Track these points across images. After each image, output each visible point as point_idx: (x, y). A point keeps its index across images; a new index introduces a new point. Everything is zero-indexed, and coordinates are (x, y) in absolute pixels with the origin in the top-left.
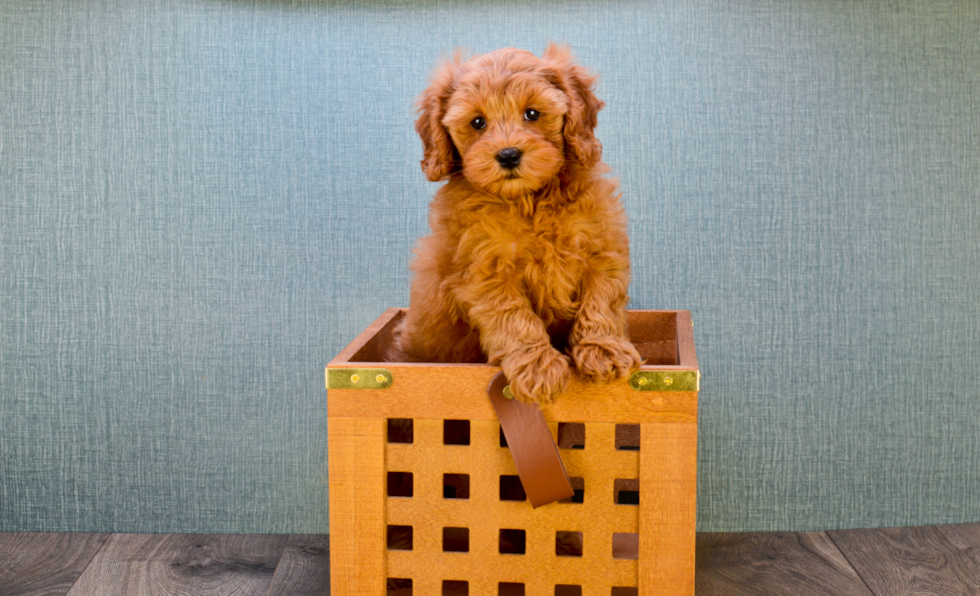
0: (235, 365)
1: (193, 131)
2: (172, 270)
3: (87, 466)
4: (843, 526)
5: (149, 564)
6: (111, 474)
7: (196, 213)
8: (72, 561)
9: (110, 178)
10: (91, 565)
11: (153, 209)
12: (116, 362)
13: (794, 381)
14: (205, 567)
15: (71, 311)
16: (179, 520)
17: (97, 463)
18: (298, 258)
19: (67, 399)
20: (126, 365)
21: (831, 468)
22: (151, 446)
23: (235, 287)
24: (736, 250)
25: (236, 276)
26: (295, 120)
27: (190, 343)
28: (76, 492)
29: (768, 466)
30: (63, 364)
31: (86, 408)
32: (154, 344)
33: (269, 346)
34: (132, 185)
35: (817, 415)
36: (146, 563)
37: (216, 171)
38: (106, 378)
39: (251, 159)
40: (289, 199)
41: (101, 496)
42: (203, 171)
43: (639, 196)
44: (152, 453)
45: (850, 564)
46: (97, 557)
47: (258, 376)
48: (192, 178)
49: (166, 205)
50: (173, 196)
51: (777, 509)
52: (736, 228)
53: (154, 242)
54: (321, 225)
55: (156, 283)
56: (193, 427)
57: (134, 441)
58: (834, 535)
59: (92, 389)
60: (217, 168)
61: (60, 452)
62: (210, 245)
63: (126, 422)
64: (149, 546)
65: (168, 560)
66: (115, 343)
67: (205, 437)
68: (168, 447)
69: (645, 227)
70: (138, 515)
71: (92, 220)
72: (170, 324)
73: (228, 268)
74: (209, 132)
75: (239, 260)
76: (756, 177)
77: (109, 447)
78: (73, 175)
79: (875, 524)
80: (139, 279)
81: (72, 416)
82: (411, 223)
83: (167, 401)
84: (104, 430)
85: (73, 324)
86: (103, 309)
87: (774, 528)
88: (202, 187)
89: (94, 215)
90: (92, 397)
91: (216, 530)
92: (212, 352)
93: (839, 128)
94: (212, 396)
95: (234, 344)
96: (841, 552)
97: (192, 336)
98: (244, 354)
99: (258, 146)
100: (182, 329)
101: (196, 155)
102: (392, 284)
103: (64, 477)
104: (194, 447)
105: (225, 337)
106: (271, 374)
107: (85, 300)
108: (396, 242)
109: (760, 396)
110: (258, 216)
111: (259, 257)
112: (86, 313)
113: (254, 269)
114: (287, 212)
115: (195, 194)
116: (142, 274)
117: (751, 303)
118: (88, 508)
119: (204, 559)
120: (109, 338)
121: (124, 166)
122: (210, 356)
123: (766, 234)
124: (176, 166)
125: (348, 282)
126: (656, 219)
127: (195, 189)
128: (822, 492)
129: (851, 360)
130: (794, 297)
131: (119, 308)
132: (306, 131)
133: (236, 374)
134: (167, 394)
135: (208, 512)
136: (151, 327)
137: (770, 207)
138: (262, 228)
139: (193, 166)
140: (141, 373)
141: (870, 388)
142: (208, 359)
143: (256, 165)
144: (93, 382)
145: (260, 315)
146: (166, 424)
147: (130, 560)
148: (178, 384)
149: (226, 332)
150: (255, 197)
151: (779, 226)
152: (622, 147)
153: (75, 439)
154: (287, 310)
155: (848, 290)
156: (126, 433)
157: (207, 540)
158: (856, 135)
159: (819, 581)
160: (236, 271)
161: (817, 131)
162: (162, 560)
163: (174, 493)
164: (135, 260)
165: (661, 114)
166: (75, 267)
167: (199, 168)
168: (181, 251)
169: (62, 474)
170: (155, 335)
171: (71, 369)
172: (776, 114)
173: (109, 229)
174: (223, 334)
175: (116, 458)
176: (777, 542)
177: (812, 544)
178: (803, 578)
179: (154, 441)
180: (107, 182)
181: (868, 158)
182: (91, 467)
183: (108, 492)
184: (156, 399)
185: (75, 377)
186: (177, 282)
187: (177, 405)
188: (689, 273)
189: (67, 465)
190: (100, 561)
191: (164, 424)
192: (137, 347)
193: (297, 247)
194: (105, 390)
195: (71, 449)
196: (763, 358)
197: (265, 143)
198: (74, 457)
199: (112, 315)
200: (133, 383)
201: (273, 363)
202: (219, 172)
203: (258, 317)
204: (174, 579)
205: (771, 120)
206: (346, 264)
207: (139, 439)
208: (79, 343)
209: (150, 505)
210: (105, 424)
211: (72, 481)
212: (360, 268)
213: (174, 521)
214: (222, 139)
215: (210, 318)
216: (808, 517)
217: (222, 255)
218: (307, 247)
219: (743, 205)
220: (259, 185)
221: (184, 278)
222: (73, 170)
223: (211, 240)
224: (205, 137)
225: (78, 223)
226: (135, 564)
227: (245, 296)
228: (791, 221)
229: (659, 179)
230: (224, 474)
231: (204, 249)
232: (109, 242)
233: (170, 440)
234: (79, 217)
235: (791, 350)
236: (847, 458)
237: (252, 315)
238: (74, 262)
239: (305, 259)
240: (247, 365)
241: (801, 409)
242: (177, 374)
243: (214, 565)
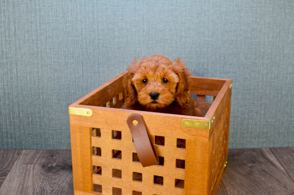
0: (63, 92)
1: (46, 8)
2: (40, 58)
3: (12, 127)
4: (275, 146)
5: (34, 166)
6: (21, 130)
7: (48, 38)
8: (6, 165)
9: (16, 25)
10: (13, 166)
11: (32, 36)
12: (21, 91)
13: (261, 98)
14: (54, 167)
15: (4, 73)
16: (45, 145)
17: (16, 126)
18: (85, 54)
19: (4, 104)
20: (24, 92)
21: (272, 127)
22: (35, 120)
23: (63, 64)
24: (243, 52)
25: (63, 60)
26: (83, 4)
27: (47, 84)
28: (9, 136)
29: (251, 127)
30: (2, 92)
31: (11, 107)
32: (34, 85)
33: (76, 85)
34: (24, 28)
35: (268, 109)
36: (33, 165)
37: (55, 22)
38: (17, 97)
39: (67, 18)
40: (81, 32)
41: (18, 137)
42: (50, 22)
43: (209, 32)
44: (35, 123)
45: (282, 165)
46: (16, 162)
47: (72, 96)
48: (46, 25)
49: (37, 35)
50: (39, 31)
51: (253, 141)
52: (243, 43)
53: (33, 48)
54: (93, 42)
55: (34, 63)
56: (49, 113)
57: (28, 119)
58: (273, 150)
59: (13, 101)
60: (55, 21)
61: (3, 122)
62: (53, 49)
63: (26, 112)
64: (35, 156)
65: (41, 164)
66: (20, 84)
67: (53, 117)
68: (41, 120)
69: (211, 43)
70: (31, 143)
71: (10, 41)
72: (40, 78)
73: (60, 58)
74: (52, 8)
75: (64, 55)
76: (251, 25)
77: (20, 120)
78: (3, 24)
79: (286, 146)
80: (28, 62)
81: (6, 110)
82: (126, 41)
83: (40, 105)
84: (18, 115)
85: (5, 78)
86: (16, 72)
87: (252, 147)
88: (50, 28)
89: (11, 39)
90: (13, 103)
91: (58, 148)
92: (55, 87)
93: (281, 8)
94: (55, 103)
95: (63, 85)
96: (277, 159)
97: (48, 82)
98: (66, 88)
99: (70, 13)
100: (44, 79)
101: (47, 17)
102: (119, 63)
103: (4, 131)
104: (50, 120)
105: (60, 82)
106: (76, 95)
107: (9, 69)
108: (121, 48)
109: (249, 103)
110: (70, 39)
111: (71, 53)
112: (9, 74)
113: (69, 58)
114: (81, 37)
115: (47, 31)
116: (29, 60)
117: (247, 70)
118: (13, 141)
119: (54, 163)
120: (18, 83)
121: (21, 21)
122: (54, 89)
123: (254, 46)
124: (40, 21)
125: (104, 62)
126: (215, 40)
127: (47, 29)
128: (269, 135)
129: (281, 90)
130: (263, 68)
131: (21, 72)
132: (87, 7)
133: (64, 95)
134: (39, 102)
135: (55, 143)
136: (33, 79)
137: (255, 36)
138: (72, 43)
139: (46, 21)
140: (30, 95)
141: (287, 100)
142: (54, 90)
143: (69, 20)
144: (13, 98)
145: (72, 74)
146: (40, 113)
147: (27, 164)
148: (43, 99)
149: (60, 80)
150: (69, 32)
151: (258, 43)
152: (203, 14)
153: (7, 118)
154: (81, 72)
155: (281, 66)
156: (25, 116)
157: (55, 153)
158: (287, 11)
159: (272, 174)
160: (63, 58)
161: (273, 9)
162: (39, 164)
163: (43, 136)
164: (26, 55)
165: (217, 2)
166: (5, 58)
167: (48, 22)
168: (43, 51)
169: (3, 130)
170: (34, 82)
171: (5, 94)
172: (259, 3)
173: (16, 44)
174: (59, 81)
175: (22, 124)
176: (254, 154)
177: (266, 155)
178: (267, 173)
179: (36, 118)
180: (15, 27)
181: (291, 19)
182: (14, 127)
183: (20, 136)
184: (35, 104)
185: (6, 97)
186: (42, 63)
187: (43, 106)
188: (226, 59)
189: (5, 127)
190: (17, 165)
191: (39, 113)
192: (28, 86)
193: (85, 50)
194: (17, 101)
195: (6, 121)
196: (251, 90)
197: (73, 12)
198: (8, 124)
199: (19, 75)
200: (27, 98)
201: (77, 91)
202: (56, 23)
203: (71, 75)
204: (42, 174)
205: (257, 5)
206: (103, 56)
207: (30, 118)
208: (7, 85)
209: (35, 140)
210: (18, 113)
211: (7, 132)
212: (108, 57)
213: (43, 146)
214: (57, 10)
215: (54, 75)
216: (263, 143)
217: (58, 53)
218: (88, 50)
219: (246, 36)
220: (70, 27)
221: (44, 61)
222: (3, 22)
223: (53, 47)
224: (50, 10)
225: (5, 42)
226: (29, 165)
227: (66, 67)
228: (262, 41)
229: (216, 25)
230: (61, 130)
231: (51, 51)
232: (17, 49)
233: (41, 118)
234: (6, 40)
235: (261, 87)
236: (278, 124)
237: (69, 74)
238: (4, 56)
239: (88, 54)
240: (68, 92)
241: (263, 107)
242: (43, 95)
243: (57, 166)
